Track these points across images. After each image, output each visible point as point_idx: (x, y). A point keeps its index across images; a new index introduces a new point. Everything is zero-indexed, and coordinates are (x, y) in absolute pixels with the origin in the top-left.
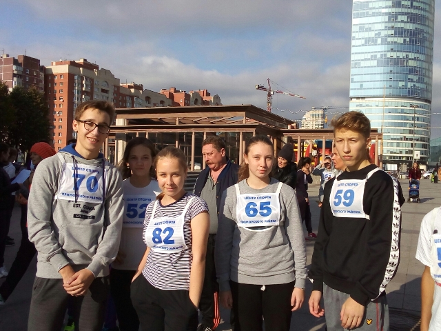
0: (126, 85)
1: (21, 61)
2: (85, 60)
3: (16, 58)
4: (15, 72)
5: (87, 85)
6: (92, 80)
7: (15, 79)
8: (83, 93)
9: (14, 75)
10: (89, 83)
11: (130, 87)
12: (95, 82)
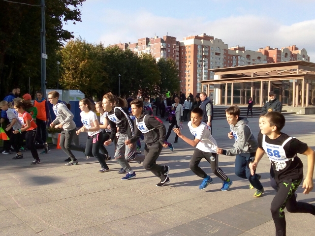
0: (233, 48)
1: (165, 39)
2: (205, 34)
3: (162, 38)
4: (162, 47)
5: (206, 51)
6: (209, 47)
7: (162, 51)
8: (204, 56)
9: (162, 49)
10: (207, 50)
11: (236, 49)
12: (211, 49)
